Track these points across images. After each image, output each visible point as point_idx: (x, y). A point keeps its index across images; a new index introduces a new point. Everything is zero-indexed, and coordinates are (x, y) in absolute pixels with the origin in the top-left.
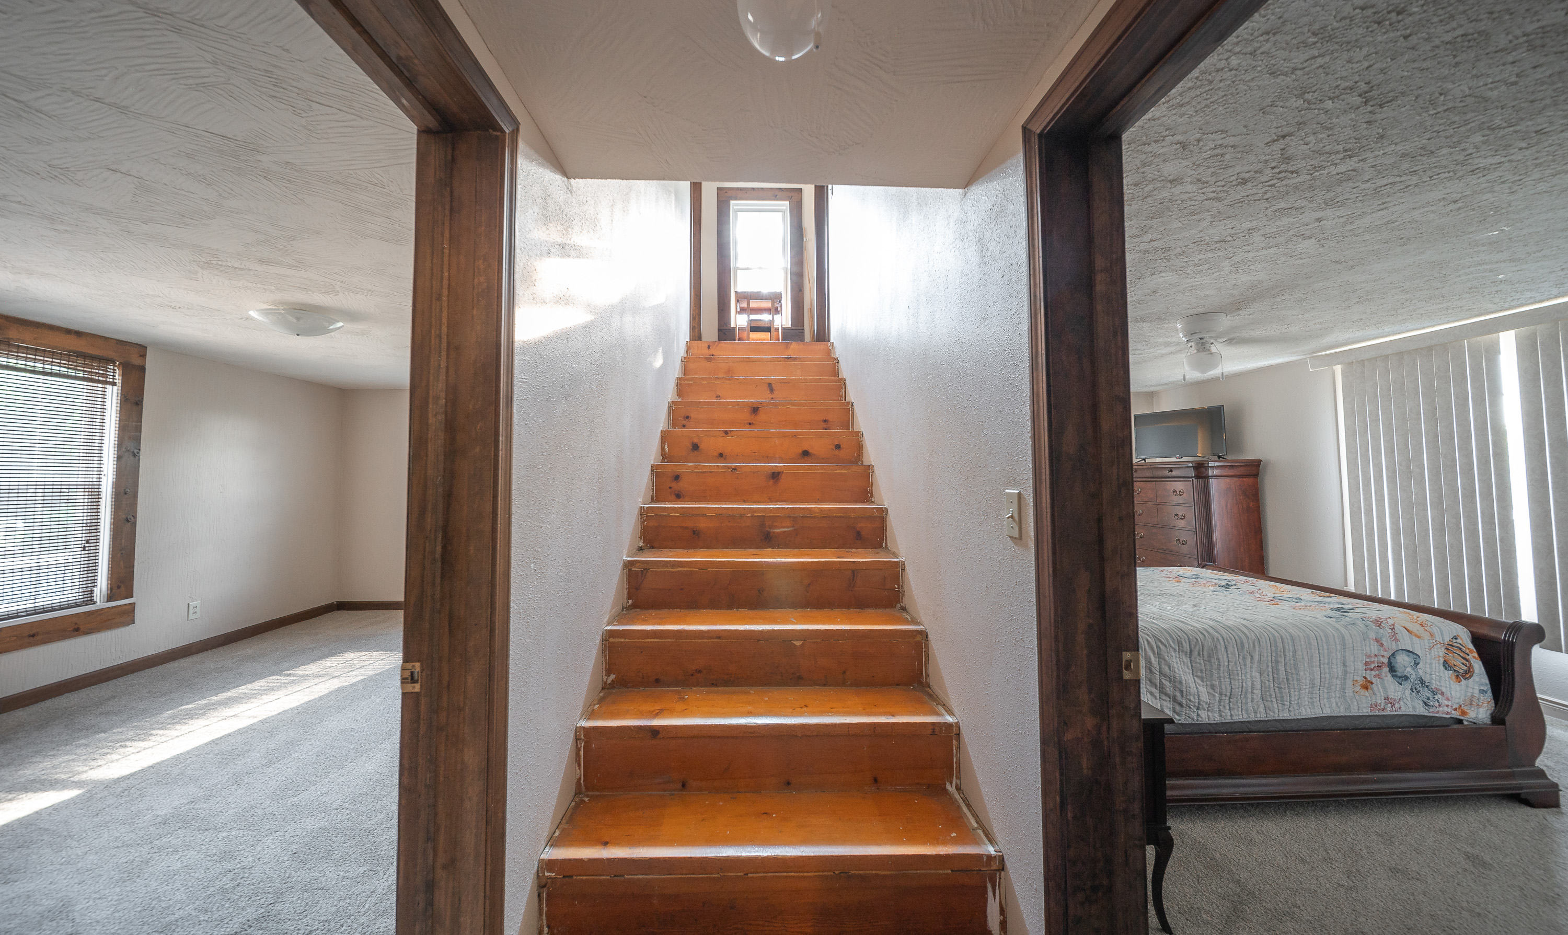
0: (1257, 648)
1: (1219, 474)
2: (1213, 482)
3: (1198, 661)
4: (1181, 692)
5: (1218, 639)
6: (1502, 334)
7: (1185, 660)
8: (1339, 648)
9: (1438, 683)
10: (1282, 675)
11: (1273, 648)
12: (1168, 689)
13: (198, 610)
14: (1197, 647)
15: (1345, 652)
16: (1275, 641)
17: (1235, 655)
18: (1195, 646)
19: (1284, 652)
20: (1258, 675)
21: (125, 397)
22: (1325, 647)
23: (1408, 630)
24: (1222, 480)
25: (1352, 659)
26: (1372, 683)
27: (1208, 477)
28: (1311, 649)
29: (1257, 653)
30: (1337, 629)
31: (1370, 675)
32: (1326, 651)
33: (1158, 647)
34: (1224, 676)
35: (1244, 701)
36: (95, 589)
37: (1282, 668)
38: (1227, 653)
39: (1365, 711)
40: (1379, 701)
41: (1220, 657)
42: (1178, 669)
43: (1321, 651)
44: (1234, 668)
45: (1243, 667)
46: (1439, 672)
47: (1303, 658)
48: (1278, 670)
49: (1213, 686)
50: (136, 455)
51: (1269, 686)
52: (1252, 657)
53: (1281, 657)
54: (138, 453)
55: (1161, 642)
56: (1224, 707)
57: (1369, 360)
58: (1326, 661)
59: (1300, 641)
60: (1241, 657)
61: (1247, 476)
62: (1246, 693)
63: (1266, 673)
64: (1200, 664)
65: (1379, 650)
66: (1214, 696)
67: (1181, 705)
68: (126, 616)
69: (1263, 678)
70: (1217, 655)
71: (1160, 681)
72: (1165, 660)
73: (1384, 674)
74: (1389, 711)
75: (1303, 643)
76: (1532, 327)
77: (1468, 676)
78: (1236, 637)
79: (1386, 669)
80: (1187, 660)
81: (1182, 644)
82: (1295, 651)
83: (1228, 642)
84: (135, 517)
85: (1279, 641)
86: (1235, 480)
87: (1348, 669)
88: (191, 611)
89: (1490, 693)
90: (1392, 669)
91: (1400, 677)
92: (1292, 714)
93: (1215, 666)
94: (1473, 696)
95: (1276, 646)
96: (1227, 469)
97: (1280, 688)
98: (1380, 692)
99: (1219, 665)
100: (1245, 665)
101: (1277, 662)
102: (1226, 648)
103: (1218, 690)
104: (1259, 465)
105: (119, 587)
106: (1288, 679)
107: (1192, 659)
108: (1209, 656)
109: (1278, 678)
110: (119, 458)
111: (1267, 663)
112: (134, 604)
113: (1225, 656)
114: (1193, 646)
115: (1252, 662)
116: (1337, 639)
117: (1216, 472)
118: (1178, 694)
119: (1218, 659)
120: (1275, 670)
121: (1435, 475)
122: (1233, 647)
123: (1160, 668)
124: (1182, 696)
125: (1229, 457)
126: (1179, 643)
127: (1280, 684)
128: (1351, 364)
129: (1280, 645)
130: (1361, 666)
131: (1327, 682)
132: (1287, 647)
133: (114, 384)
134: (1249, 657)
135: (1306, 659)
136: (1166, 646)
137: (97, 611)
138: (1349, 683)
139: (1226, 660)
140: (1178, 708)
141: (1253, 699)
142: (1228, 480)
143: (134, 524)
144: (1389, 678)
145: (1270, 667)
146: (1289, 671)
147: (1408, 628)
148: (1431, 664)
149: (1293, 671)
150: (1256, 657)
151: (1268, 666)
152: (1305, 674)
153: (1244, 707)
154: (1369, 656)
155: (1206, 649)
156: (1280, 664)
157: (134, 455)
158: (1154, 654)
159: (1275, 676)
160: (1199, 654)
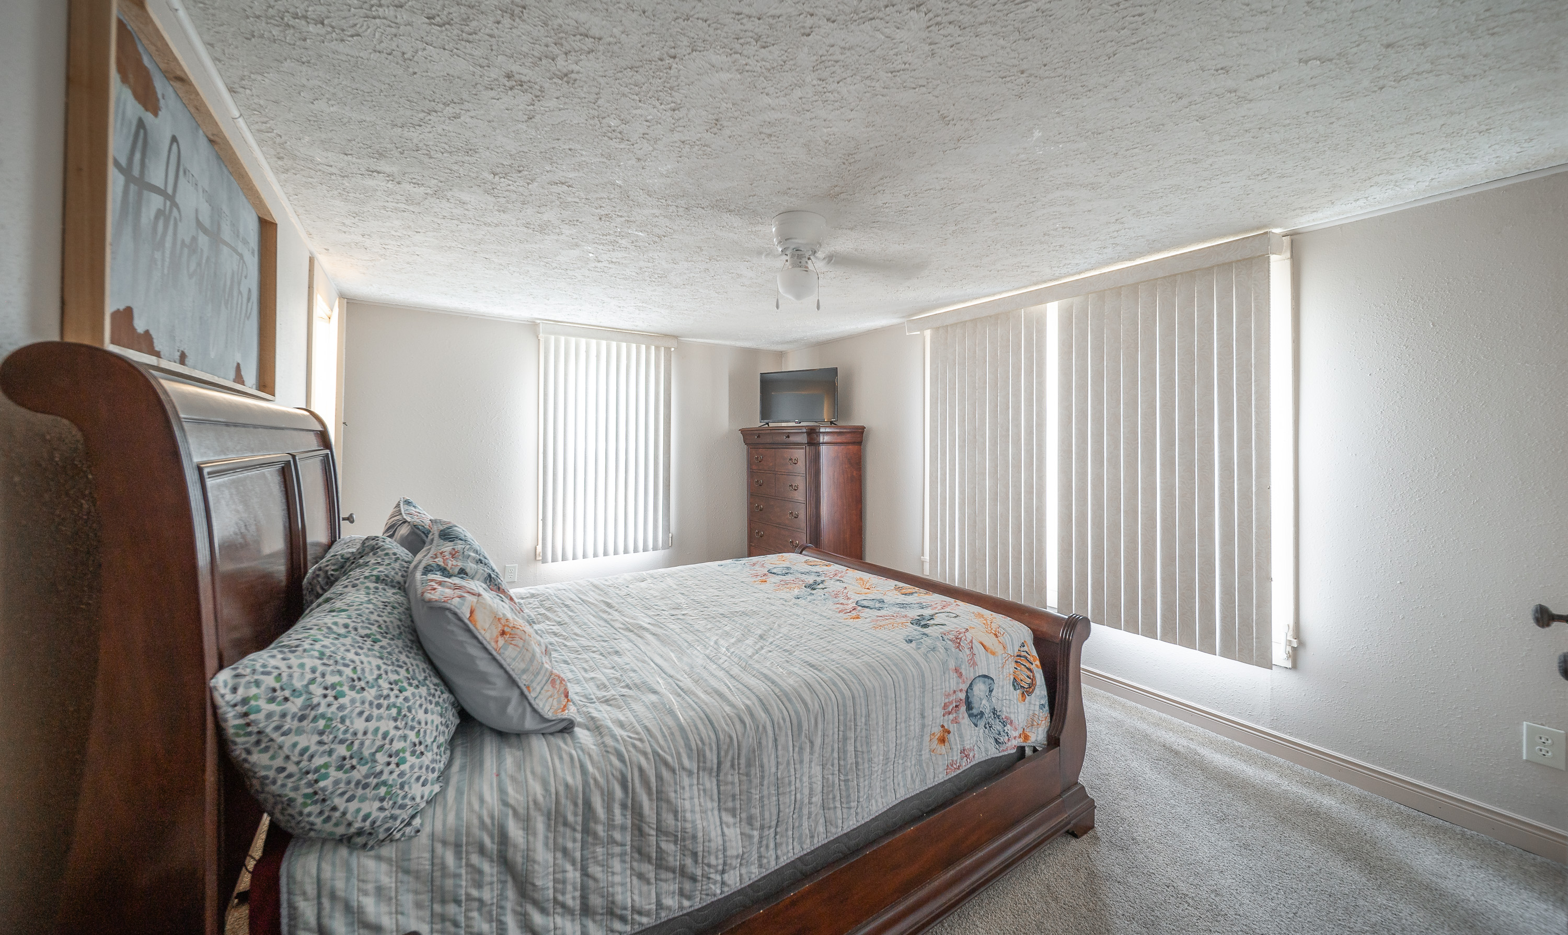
0: (820, 726)
1: (829, 441)
2: (824, 449)
3: (730, 778)
4: (695, 855)
5: (764, 728)
6: (1048, 305)
7: (708, 785)
8: (918, 693)
9: (1008, 709)
10: (851, 759)
11: (842, 718)
12: (671, 859)
14: (731, 753)
15: (924, 697)
16: (845, 706)
17: (788, 751)
18: (727, 752)
19: (855, 719)
20: (819, 768)
22: (903, 697)
23: (984, 647)
24: (832, 447)
25: (931, 705)
26: (949, 732)
27: (819, 444)
28: (886, 705)
29: (820, 733)
30: (918, 664)
31: (947, 722)
32: (903, 703)
33: (659, 777)
34: (769, 794)
35: (797, 824)
37: (851, 748)
38: (777, 749)
39: (942, 777)
40: (955, 758)
41: (765, 760)
42: (693, 811)
43: (898, 705)
44: (786, 774)
45: (798, 766)
46: (1009, 695)
47: (877, 723)
48: (845, 752)
49: (750, 820)
51: (833, 782)
52: (812, 743)
53: (850, 729)
55: (666, 764)
56: (767, 846)
57: (952, 325)
58: (903, 718)
59: (875, 695)
60: (797, 749)
61: (853, 443)
62: (801, 809)
63: (830, 763)
64: (733, 783)
65: (958, 683)
66: (750, 837)
67: (694, 879)
69: (826, 772)
70: (761, 760)
71: (658, 846)
72: (668, 801)
73: (961, 716)
74: (965, 765)
75: (878, 698)
76: (1070, 300)
77: (1031, 690)
78: (792, 714)
79: (963, 708)
80: (710, 783)
81: (704, 756)
82: (868, 715)
83: (780, 728)
85: (850, 703)
86: (843, 447)
87: (926, 722)
89: (1047, 707)
90: (969, 707)
91: (976, 716)
92: (860, 818)
93: (756, 781)
94: (1034, 715)
95: (846, 714)
96: (836, 436)
97: (846, 781)
98: (956, 744)
99: (762, 777)
100: (801, 762)
101: (845, 739)
102: (776, 740)
103: (758, 825)
104: (862, 433)
106: (857, 763)
107: (722, 777)
108: (749, 765)
109: (845, 766)
111: (832, 746)
113: (773, 756)
114: (722, 753)
115: (811, 753)
116: (916, 681)
117: (826, 439)
118: (689, 861)
119: (762, 766)
120: (843, 752)
121: (994, 444)
122: (787, 735)
123: (659, 821)
124: (696, 862)
125: (840, 423)
126: (701, 756)
127: (847, 775)
128: (938, 329)
129: (850, 711)
130: (939, 711)
131: (903, 749)
132: (858, 711)
134: (808, 744)
135: (881, 723)
136: (673, 771)
138: (927, 738)
139: (773, 763)
140: (687, 886)
141: (810, 813)
142: (836, 447)
144: (965, 720)
145: (836, 750)
146: (859, 749)
147: (985, 643)
148: (1003, 687)
149: (865, 749)
150: (818, 741)
151: (833, 750)
152: (878, 747)
153: (796, 835)
154: (948, 695)
155: (744, 752)
156: (848, 742)
158: (649, 793)
159: (842, 763)
160: (732, 766)
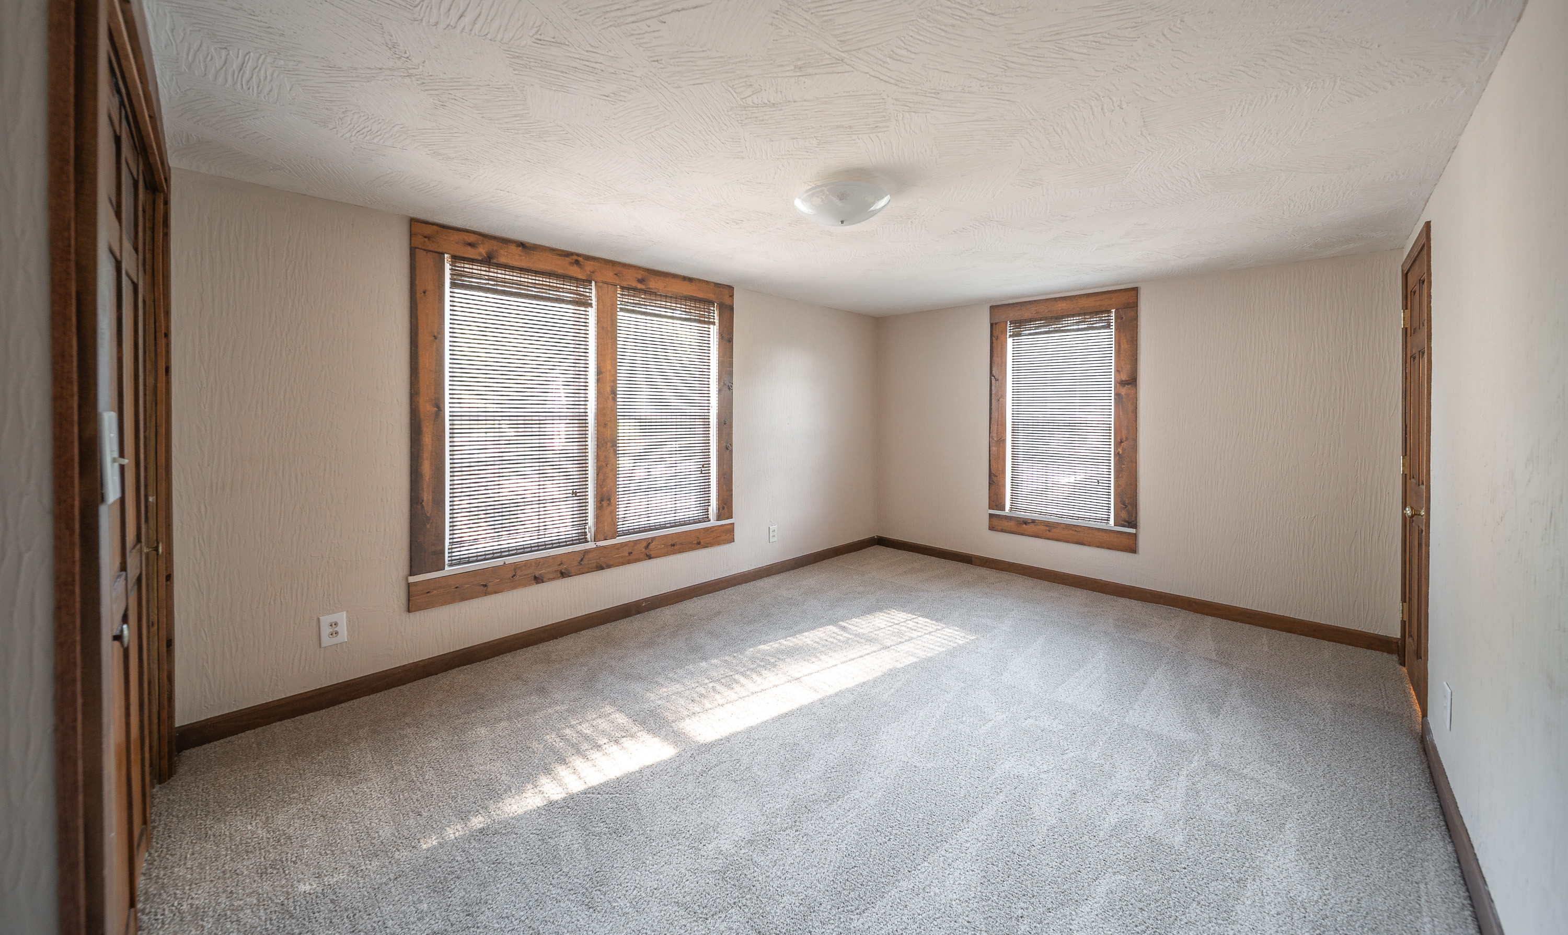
13: (775, 534)
21: (721, 335)
36: (709, 508)
50: (730, 388)
54: (731, 386)
68: (725, 535)
84: (731, 445)
88: (771, 534)
105: (723, 508)
110: (720, 391)
112: (733, 524)
133: (714, 323)
137: (711, 528)
143: (731, 451)
157: (729, 389)
